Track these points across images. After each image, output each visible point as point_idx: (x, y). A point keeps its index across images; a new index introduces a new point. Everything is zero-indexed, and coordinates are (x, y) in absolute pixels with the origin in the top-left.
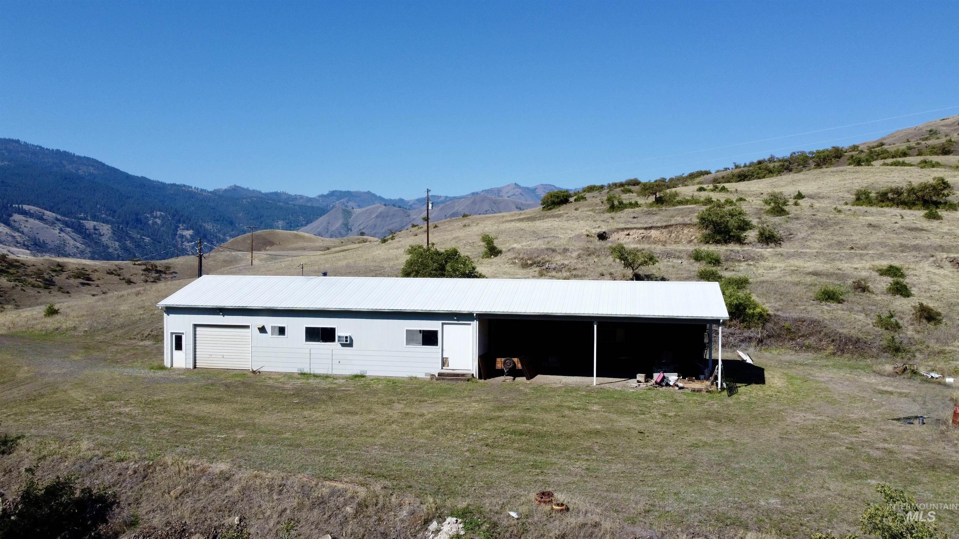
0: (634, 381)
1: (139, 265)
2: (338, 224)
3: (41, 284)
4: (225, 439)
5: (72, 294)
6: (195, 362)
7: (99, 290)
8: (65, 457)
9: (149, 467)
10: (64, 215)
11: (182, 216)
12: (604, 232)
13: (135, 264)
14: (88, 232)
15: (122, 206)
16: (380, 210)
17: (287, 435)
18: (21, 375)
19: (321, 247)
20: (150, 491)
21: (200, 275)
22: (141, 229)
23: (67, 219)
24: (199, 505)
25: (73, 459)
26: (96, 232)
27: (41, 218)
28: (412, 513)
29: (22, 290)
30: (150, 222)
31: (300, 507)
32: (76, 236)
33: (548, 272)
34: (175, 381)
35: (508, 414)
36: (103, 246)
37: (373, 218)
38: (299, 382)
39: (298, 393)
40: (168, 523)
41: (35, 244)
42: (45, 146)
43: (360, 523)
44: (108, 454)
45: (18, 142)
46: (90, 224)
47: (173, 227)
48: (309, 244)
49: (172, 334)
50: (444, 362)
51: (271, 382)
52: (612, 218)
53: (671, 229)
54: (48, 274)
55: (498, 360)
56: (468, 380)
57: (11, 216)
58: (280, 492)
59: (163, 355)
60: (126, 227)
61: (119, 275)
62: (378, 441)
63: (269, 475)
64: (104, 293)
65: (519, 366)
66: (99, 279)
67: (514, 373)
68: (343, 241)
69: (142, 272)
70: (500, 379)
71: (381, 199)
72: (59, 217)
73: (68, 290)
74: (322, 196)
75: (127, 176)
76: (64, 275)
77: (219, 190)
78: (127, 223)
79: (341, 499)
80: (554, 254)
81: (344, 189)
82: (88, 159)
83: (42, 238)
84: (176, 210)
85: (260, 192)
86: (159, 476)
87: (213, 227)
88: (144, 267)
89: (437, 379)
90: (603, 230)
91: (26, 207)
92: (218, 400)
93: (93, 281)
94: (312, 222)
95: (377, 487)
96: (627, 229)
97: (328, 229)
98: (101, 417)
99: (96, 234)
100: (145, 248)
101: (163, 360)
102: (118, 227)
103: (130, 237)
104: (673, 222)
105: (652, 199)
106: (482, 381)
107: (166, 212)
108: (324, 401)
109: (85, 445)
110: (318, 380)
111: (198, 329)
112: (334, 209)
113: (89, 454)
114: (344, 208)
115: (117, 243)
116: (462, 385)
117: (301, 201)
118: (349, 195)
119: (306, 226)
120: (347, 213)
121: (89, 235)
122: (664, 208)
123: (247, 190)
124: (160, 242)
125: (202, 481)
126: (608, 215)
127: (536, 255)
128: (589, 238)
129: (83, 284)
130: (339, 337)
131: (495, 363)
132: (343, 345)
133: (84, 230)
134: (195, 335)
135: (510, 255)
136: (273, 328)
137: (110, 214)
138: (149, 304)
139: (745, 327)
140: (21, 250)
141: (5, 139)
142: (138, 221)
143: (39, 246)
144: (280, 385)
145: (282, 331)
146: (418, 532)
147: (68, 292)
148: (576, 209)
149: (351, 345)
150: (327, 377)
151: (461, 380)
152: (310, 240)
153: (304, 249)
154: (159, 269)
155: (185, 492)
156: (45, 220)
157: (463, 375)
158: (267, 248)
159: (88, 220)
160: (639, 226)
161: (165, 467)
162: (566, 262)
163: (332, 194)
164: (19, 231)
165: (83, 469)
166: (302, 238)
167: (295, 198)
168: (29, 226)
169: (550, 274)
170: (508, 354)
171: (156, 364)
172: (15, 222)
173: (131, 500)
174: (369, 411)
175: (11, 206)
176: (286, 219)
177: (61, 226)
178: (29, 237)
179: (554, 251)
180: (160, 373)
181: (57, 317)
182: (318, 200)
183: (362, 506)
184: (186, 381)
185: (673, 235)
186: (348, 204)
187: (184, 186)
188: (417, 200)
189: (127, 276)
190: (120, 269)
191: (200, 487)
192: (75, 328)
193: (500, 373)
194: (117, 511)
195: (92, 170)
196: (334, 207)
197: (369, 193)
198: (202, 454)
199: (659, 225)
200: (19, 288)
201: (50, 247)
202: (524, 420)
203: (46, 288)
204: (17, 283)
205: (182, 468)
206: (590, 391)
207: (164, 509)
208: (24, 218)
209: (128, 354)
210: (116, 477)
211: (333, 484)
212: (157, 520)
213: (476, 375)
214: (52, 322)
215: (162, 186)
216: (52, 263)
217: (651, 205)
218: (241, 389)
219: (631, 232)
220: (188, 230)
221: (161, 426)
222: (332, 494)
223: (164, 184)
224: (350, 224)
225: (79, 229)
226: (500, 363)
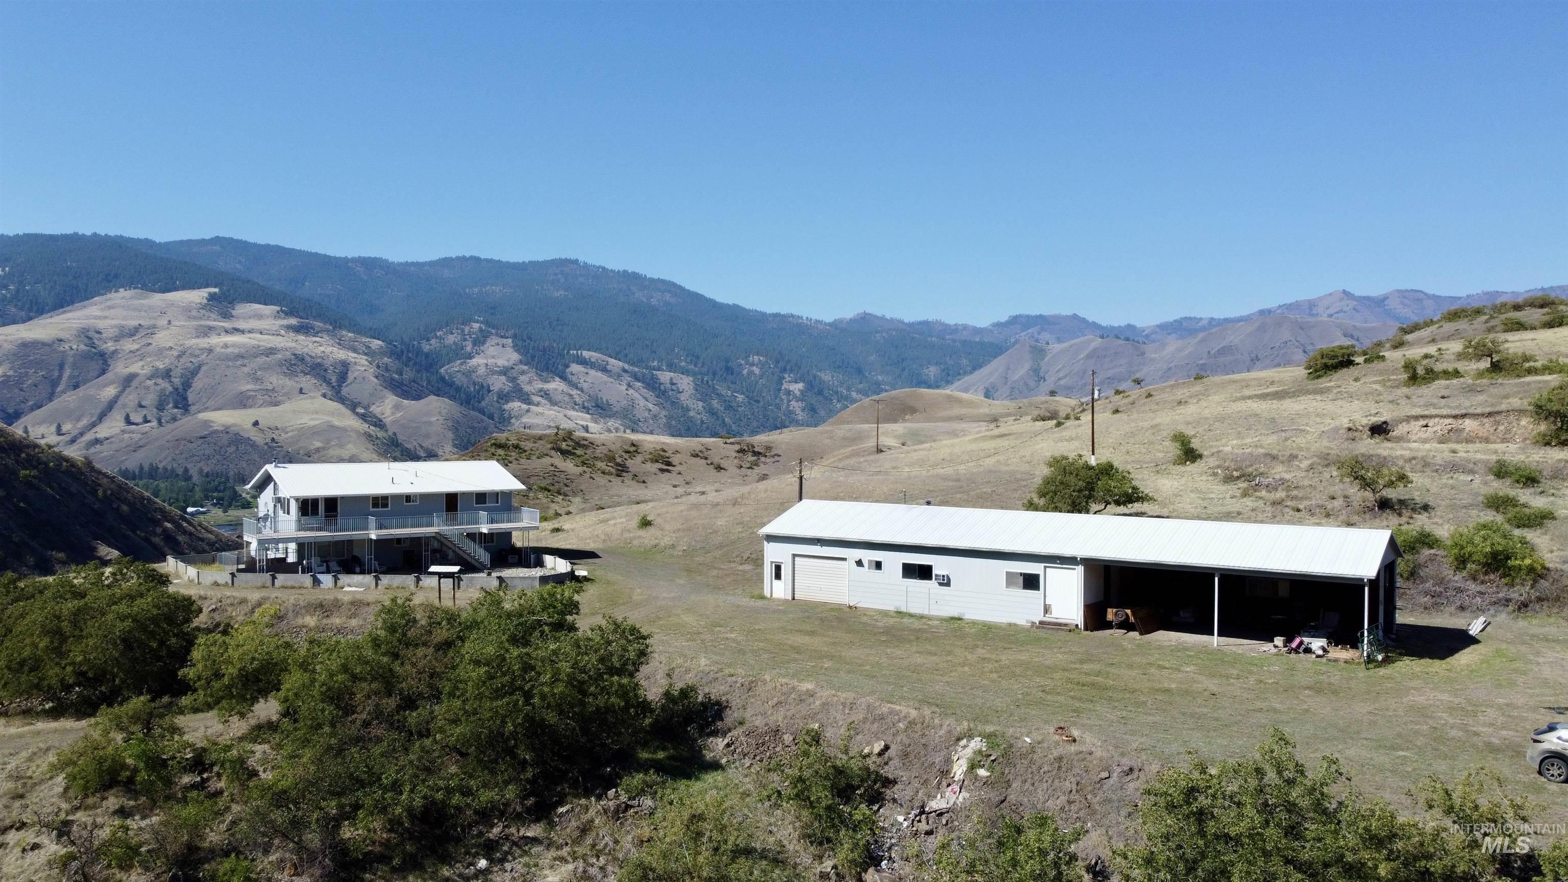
0: (1271, 645)
1: (732, 443)
2: (1021, 371)
3: (612, 470)
4: (813, 667)
5: (648, 484)
6: (794, 594)
7: (682, 479)
8: (688, 671)
9: (752, 682)
10: (633, 364)
11: (789, 361)
12: (1385, 423)
13: (726, 443)
14: (662, 388)
15: (706, 349)
16: (1093, 345)
17: (867, 668)
18: (636, 597)
19: (988, 415)
20: (753, 700)
21: (801, 499)
22: (733, 383)
23: (637, 369)
24: (789, 714)
25: (695, 672)
26: (674, 387)
27: (604, 370)
28: (949, 732)
29: (591, 477)
30: (745, 372)
31: (865, 720)
32: (649, 394)
33: (1255, 491)
34: (775, 611)
35: (1086, 667)
36: (683, 408)
37: (1082, 359)
38: (892, 621)
39: (887, 631)
40: (766, 725)
41: (597, 406)
42: (610, 266)
43: (908, 737)
44: (721, 670)
45: (576, 262)
46: (665, 376)
47: (776, 377)
48: (970, 410)
49: (772, 562)
50: (1047, 609)
51: (865, 619)
52: (1408, 397)
53: (1498, 418)
54: (621, 456)
55: (1109, 610)
56: (1070, 631)
57: (567, 366)
58: (851, 709)
59: (763, 582)
60: (712, 380)
61: (706, 459)
62: (946, 679)
63: (844, 695)
64: (687, 483)
65: (1132, 619)
66: (681, 464)
67: (1126, 625)
68: (1021, 405)
69: (735, 454)
70: (1108, 632)
71: (1095, 326)
72: (626, 367)
73: (645, 478)
74: (998, 325)
75: (714, 304)
76: (639, 458)
77: (841, 321)
78: (714, 374)
79: (896, 717)
80: (1274, 463)
81: (1034, 311)
82: (663, 282)
83: (605, 396)
84: (780, 353)
85: (902, 322)
86: (760, 689)
87: (833, 377)
88: (737, 447)
89: (1037, 628)
90: (1383, 419)
91: (586, 354)
92: (812, 633)
93: (674, 466)
94: (981, 367)
95: (927, 712)
96: (1424, 417)
97: (1006, 378)
98: (712, 641)
99: (673, 390)
100: (737, 411)
101: (763, 589)
102: (702, 380)
103: (717, 394)
104: (1503, 407)
105: (1485, 364)
106: (1088, 633)
107: (766, 356)
108: (910, 641)
109: (703, 661)
110: (912, 620)
111: (797, 559)
112: (1017, 346)
113: (707, 669)
114: (1033, 343)
115: (700, 404)
116: (1063, 635)
117: (964, 333)
118: (1042, 321)
119: (971, 373)
120: (1038, 352)
121: (664, 392)
122: (1500, 381)
123: (883, 318)
124: (758, 402)
125: (793, 696)
126: (1405, 390)
127: (1248, 463)
128: (1351, 434)
129: (662, 470)
130: (936, 575)
131: (1105, 614)
132: (941, 584)
133: (657, 385)
134: (794, 564)
135: (1213, 462)
136: (870, 561)
137: (691, 361)
138: (748, 519)
139: (1506, 584)
140: (580, 414)
141: (560, 259)
142: (729, 370)
143: (602, 409)
144: (873, 622)
145: (878, 565)
146: (951, 746)
147: (644, 482)
148: (1356, 380)
149: (948, 584)
150: (922, 617)
151: (1062, 630)
152: (970, 404)
153: (961, 418)
154: (756, 449)
155: (780, 703)
156: (610, 371)
157: (1066, 625)
158: (907, 417)
159: (663, 370)
160: (1445, 412)
161: (764, 682)
162: (1287, 476)
163: (1014, 320)
164: (577, 388)
165: (703, 680)
166: (959, 401)
167: (954, 329)
168: (590, 381)
169: (1258, 494)
170: (1120, 605)
171: (756, 593)
172: (573, 375)
173: (740, 706)
174: (950, 653)
175: (568, 352)
176: (941, 364)
177: (629, 379)
178: (589, 396)
179: (1274, 458)
180: (760, 603)
181: (651, 530)
182: (991, 332)
183: (912, 723)
184: (784, 612)
185: (1501, 428)
186: (1040, 337)
187: (792, 316)
188: (1158, 326)
189: (716, 460)
190: (708, 449)
191: (790, 700)
192: (673, 546)
193: (1108, 625)
194: (730, 712)
195: (668, 297)
196: (1016, 342)
197: (1075, 317)
198: (793, 676)
199: (1479, 411)
200: (588, 475)
201: (615, 409)
202: (1098, 674)
203: (618, 476)
204: (585, 468)
205: (778, 684)
206: (1206, 650)
207: (764, 714)
208: (584, 370)
209: (729, 580)
210: (728, 688)
211: (893, 706)
212: (759, 722)
213: (1081, 625)
214: (648, 537)
215: (761, 317)
216: (624, 441)
217: (1480, 374)
218: (835, 624)
219: (1431, 423)
220: (796, 382)
221: (761, 652)
222: (890, 713)
223: (763, 315)
224: (1043, 369)
225: (652, 384)
226: (1111, 615)
